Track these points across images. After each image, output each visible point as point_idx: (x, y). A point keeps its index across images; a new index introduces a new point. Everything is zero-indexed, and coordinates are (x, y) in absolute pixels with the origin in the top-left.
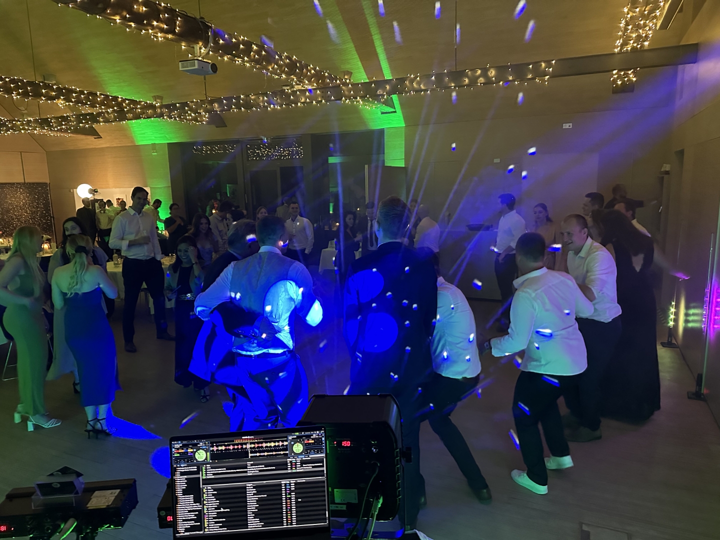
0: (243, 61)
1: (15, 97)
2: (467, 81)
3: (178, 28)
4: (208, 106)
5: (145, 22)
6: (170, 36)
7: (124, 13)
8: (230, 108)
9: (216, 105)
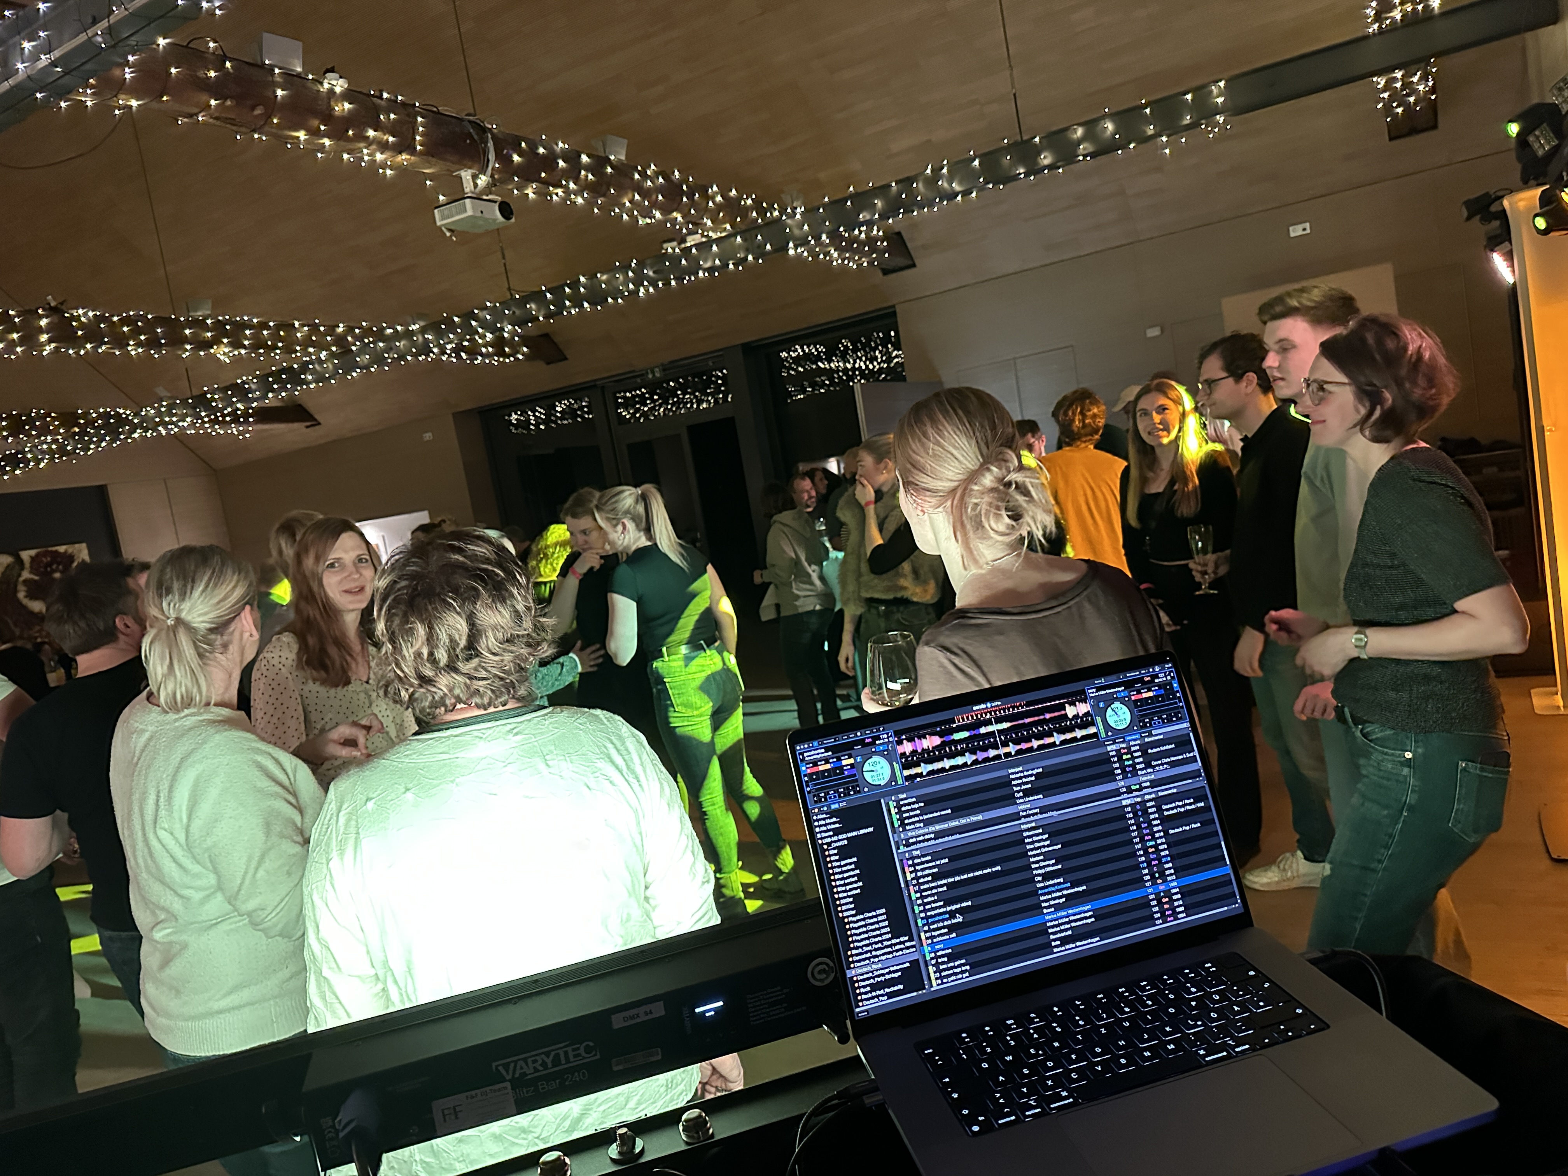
0: (567, 192)
1: (133, 353)
2: (1048, 157)
3: (419, 139)
4: (517, 312)
5: (351, 133)
6: (405, 159)
7: (314, 123)
8: (561, 307)
9: (533, 306)
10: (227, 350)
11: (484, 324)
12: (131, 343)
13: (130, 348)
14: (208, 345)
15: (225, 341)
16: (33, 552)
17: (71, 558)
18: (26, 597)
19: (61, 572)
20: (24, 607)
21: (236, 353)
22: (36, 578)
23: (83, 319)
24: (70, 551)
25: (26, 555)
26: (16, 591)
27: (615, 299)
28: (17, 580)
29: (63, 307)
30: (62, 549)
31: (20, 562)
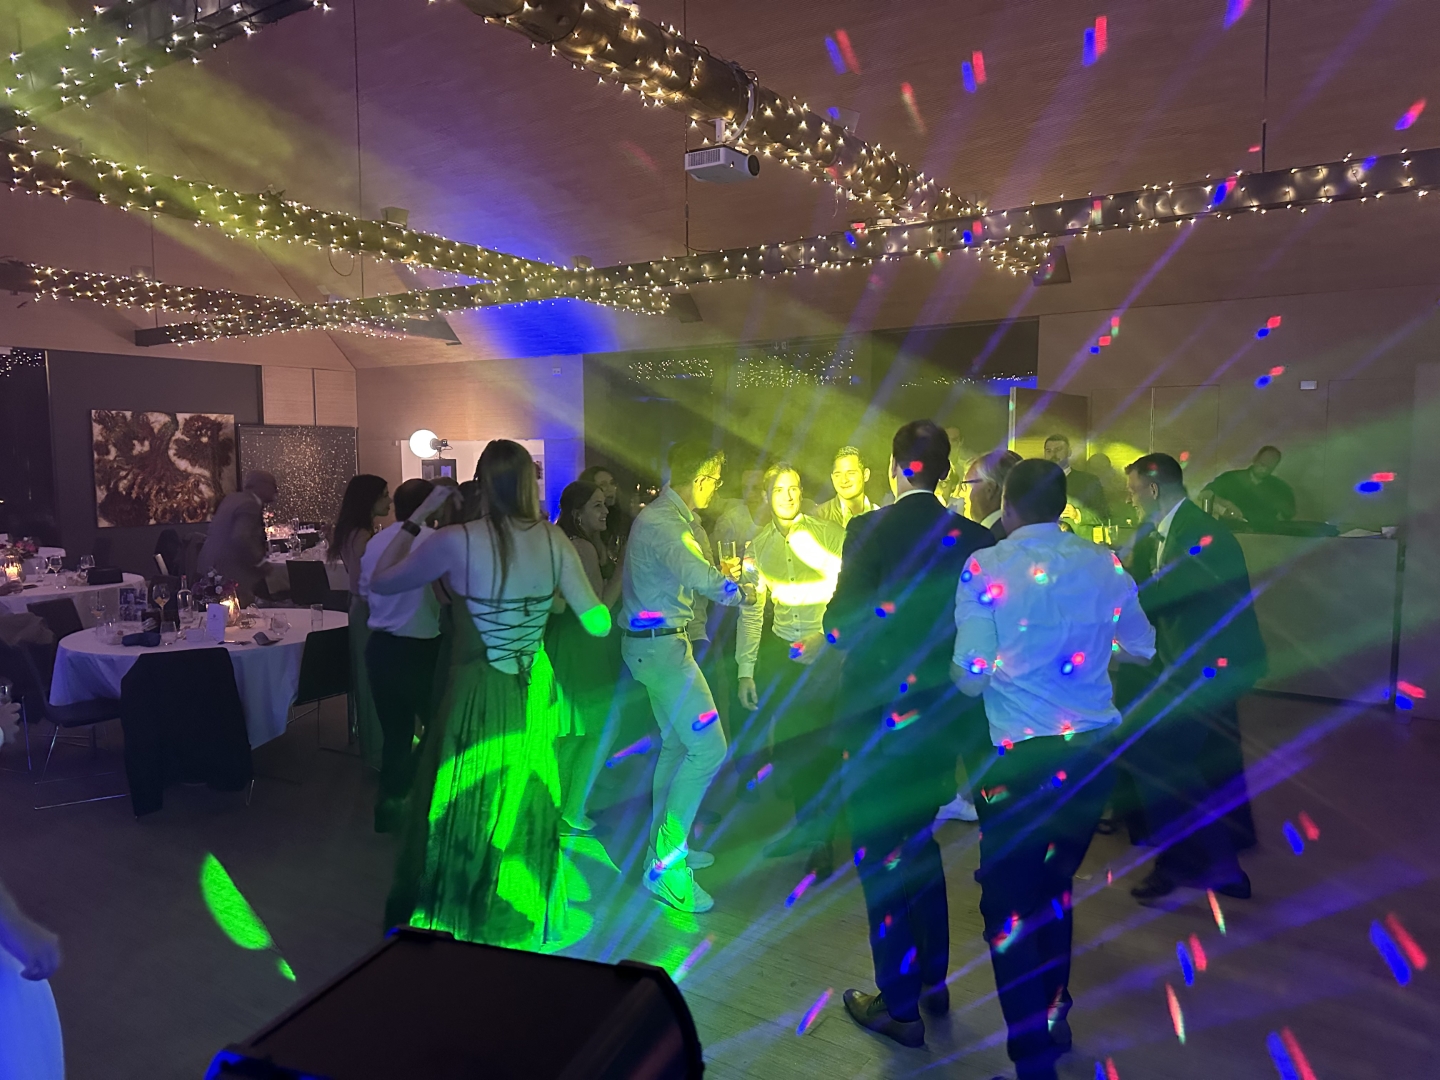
0: (801, 159)
1: (334, 250)
2: (1290, 193)
3: (696, 79)
4: (690, 270)
5: (638, 62)
6: (677, 96)
7: (603, 42)
8: (735, 271)
9: (707, 267)
10: (415, 262)
11: (655, 276)
12: (335, 241)
13: (332, 245)
14: (401, 254)
15: (415, 253)
16: (187, 416)
17: (218, 426)
18: (175, 455)
19: (209, 438)
20: (173, 464)
21: (423, 266)
22: (187, 439)
23: (297, 212)
24: (219, 419)
25: (181, 417)
26: (168, 448)
27: (790, 270)
28: (170, 439)
29: (281, 198)
30: (213, 417)
31: (175, 421)
